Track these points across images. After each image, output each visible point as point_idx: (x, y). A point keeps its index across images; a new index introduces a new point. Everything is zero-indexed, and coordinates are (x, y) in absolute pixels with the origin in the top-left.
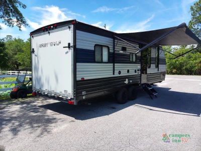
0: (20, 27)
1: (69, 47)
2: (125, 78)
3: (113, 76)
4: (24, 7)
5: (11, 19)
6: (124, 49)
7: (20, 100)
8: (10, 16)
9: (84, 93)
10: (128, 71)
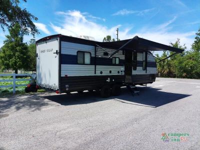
0: (34, 35)
1: (57, 53)
2: (107, 77)
3: (94, 75)
4: (36, 19)
5: (27, 29)
6: (106, 54)
7: (31, 93)
8: (26, 26)
9: (67, 86)
10: (110, 72)
